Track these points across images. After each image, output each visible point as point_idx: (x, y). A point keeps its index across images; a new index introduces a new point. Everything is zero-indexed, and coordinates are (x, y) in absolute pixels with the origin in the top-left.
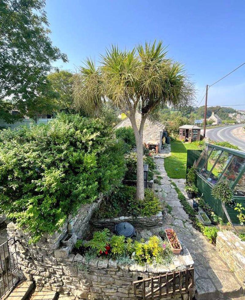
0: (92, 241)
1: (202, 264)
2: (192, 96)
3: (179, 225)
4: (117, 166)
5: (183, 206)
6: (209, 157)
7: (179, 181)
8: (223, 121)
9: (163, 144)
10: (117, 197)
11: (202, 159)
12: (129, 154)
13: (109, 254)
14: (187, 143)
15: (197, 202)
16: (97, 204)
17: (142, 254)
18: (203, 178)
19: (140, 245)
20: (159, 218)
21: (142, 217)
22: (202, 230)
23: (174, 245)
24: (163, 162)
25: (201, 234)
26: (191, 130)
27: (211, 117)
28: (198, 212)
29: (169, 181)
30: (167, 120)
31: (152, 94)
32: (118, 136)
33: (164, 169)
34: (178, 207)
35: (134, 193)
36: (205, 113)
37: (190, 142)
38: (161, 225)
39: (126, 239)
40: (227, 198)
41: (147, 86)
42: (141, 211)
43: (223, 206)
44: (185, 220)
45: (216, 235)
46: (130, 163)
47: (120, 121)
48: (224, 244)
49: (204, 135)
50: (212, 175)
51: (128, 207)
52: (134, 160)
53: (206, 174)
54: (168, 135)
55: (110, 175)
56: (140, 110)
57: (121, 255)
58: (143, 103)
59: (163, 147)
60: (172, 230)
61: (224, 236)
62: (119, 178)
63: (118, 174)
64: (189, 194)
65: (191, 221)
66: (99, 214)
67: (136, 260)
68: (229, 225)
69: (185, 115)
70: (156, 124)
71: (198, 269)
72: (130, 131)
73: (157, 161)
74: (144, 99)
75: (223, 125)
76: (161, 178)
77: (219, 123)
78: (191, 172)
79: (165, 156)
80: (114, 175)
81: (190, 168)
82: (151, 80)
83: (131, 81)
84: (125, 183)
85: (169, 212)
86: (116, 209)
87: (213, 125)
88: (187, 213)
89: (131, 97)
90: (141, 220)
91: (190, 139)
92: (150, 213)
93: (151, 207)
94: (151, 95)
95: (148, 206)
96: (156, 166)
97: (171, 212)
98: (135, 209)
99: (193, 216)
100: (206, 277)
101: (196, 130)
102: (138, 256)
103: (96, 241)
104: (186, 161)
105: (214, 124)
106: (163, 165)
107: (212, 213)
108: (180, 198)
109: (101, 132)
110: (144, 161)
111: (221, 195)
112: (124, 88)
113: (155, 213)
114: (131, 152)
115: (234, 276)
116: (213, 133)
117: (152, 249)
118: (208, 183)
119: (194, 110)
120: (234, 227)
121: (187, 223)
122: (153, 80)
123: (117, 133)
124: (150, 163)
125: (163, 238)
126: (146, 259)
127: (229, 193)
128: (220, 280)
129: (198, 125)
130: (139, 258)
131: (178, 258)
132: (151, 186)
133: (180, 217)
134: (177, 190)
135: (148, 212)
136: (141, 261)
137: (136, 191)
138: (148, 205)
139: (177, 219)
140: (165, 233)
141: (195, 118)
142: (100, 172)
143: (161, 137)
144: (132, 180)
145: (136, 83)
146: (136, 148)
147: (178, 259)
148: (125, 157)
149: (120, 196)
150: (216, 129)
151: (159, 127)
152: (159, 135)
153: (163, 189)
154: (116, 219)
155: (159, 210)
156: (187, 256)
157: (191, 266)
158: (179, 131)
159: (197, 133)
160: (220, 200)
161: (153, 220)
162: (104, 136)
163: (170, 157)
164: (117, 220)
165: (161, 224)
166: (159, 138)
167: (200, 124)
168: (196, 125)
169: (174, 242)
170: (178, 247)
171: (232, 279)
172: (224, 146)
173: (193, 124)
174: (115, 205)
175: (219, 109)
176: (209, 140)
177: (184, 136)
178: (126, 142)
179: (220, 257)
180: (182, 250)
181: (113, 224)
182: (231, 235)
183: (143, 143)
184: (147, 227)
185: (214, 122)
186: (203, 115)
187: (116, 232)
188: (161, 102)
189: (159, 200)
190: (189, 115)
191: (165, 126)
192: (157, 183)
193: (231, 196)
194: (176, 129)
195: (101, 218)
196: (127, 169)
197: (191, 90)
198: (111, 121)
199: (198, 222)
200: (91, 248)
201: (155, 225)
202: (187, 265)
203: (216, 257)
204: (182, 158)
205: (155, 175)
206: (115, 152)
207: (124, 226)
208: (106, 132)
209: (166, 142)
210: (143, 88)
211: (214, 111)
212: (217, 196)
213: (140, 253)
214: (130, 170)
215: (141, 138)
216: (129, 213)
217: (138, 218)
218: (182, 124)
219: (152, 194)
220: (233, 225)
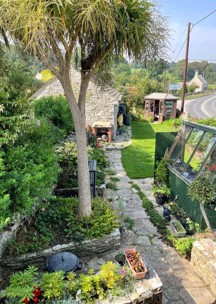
0: (9, 289)
1: (173, 286)
2: (163, 41)
3: (144, 243)
4: (42, 165)
5: (149, 217)
6: (186, 141)
7: (144, 181)
8: (210, 86)
9: (119, 127)
10: (46, 216)
11: (177, 145)
12: (63, 145)
13: (41, 301)
14: (156, 123)
15: (169, 208)
16: (10, 233)
17: (92, 290)
18: (177, 174)
19: (88, 279)
20: (115, 238)
21: (90, 241)
22: (174, 245)
23: (136, 269)
24: (119, 155)
25: (173, 249)
26: (163, 101)
27: (193, 80)
28: (169, 221)
29: (129, 183)
30: (125, 85)
31: (98, 34)
32: (39, 114)
33: (121, 166)
34: (142, 219)
35: (74, 207)
36: (185, 72)
37: (160, 121)
38: (118, 248)
39: (65, 275)
40: (207, 196)
41: (88, 17)
42: (87, 232)
43: (202, 208)
44: (152, 235)
45: (191, 246)
46: (66, 161)
47: (40, 85)
48: (201, 255)
49: (182, 109)
50: (189, 168)
51: (66, 230)
52: (71, 156)
53: (182, 168)
54: (127, 112)
55: (31, 182)
56: (78, 64)
57: (59, 298)
58: (83, 49)
59: (120, 131)
60: (133, 250)
61: (201, 245)
62: (47, 186)
63: (44, 179)
64: (159, 198)
65: (160, 236)
66: (15, 249)
67: (83, 299)
68: (208, 232)
69: (155, 76)
70: (108, 90)
71: (168, 293)
72: (62, 103)
73: (111, 154)
74: (84, 42)
75: (210, 93)
76: (117, 180)
77: (205, 89)
78: (161, 167)
79: (122, 146)
80: (38, 181)
81: (159, 161)
82: (96, 7)
83: (57, 4)
84: (59, 194)
85: (130, 228)
86: (45, 236)
87: (195, 94)
88: (155, 225)
89: (60, 36)
90: (88, 246)
91: (160, 116)
92: (101, 233)
93: (102, 224)
94: (96, 34)
95: (98, 223)
96: (109, 163)
97: (133, 228)
98: (77, 230)
99: (162, 229)
100: (177, 298)
101: (169, 100)
102: (86, 293)
103: (16, 286)
104: (155, 151)
105: (197, 90)
106: (120, 160)
107: (188, 219)
108: (146, 206)
109: (5, 105)
110: (89, 156)
111: (199, 194)
112: (46, 18)
113: (109, 232)
114: (66, 142)
115: (209, 289)
116: (195, 105)
117: (106, 279)
118: (185, 180)
119: (168, 67)
120: (213, 233)
121: (156, 238)
122: (99, 6)
123: (36, 108)
124: (99, 158)
125: (122, 263)
126: (98, 294)
127: (210, 190)
128: (194, 298)
129: (174, 92)
130: (87, 296)
131: (142, 283)
132: (102, 193)
133: (146, 232)
134: (141, 195)
135: (98, 232)
136: (91, 299)
137: (78, 203)
138: (98, 221)
139: (141, 235)
140: (124, 255)
141: (169, 82)
142: (12, 177)
143: (116, 115)
144: (70, 187)
145: (68, 9)
146: (75, 134)
147: (142, 285)
148: (56, 151)
149: (51, 215)
150: (200, 99)
151: (112, 98)
152: (112, 110)
153: (120, 197)
154: (46, 251)
155: (115, 227)
156: (154, 279)
157: (158, 290)
158: (144, 104)
159: (171, 107)
160: (198, 200)
161: (106, 242)
162: (11, 112)
163: (131, 146)
164: (49, 252)
165: (118, 245)
166: (113, 117)
167: (177, 90)
168: (170, 93)
169: (137, 264)
170: (142, 270)
171: (207, 294)
172: (208, 125)
173: (167, 92)
174: (44, 229)
175: (206, 66)
176: (189, 116)
177: (152, 111)
178: (56, 124)
179: (195, 273)
180: (148, 273)
181: (42, 259)
182: (209, 243)
183: (87, 126)
184: (98, 253)
185: (198, 87)
186: (181, 76)
187: (49, 269)
188: (114, 50)
189: (114, 213)
190: (161, 76)
191: (121, 96)
192: (112, 188)
193: (211, 193)
194: (139, 100)
195: (21, 253)
196: (60, 170)
197: (162, 30)
198: (21, 84)
199: (170, 234)
200: (8, 299)
201: (110, 249)
202: (154, 289)
203: (190, 274)
204: (148, 147)
205: (108, 177)
206: (36, 143)
207: (61, 258)
208: (16, 105)
209: (124, 122)
210: (81, 22)
211: (198, 69)
212: (194, 196)
213: (88, 288)
214: (66, 172)
215: (83, 115)
216: (69, 238)
217: (83, 242)
218: (150, 90)
219: (103, 205)
220: (213, 231)
